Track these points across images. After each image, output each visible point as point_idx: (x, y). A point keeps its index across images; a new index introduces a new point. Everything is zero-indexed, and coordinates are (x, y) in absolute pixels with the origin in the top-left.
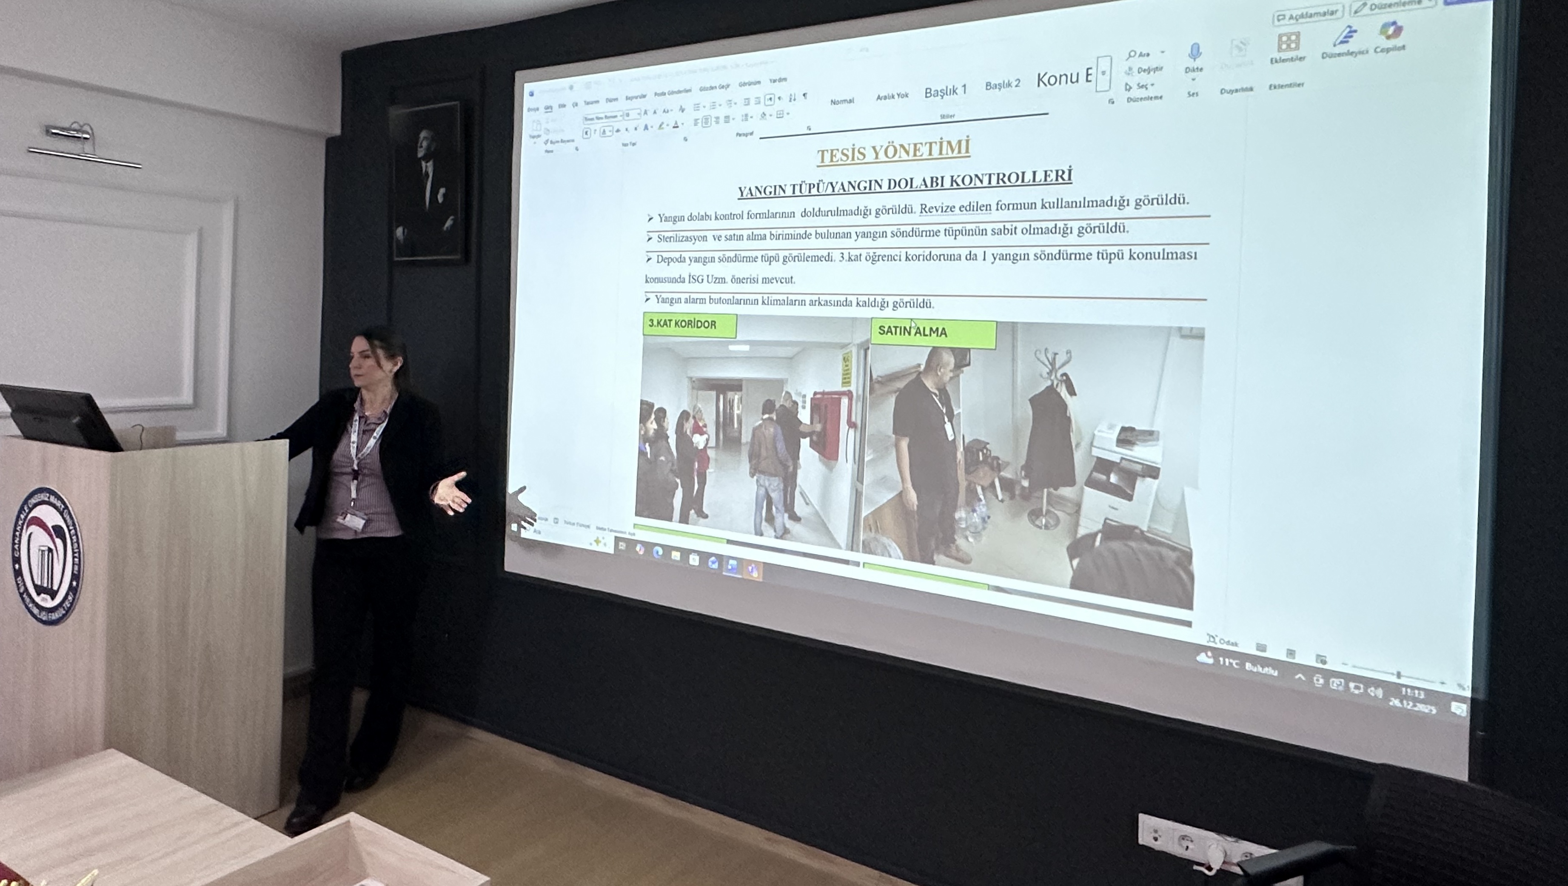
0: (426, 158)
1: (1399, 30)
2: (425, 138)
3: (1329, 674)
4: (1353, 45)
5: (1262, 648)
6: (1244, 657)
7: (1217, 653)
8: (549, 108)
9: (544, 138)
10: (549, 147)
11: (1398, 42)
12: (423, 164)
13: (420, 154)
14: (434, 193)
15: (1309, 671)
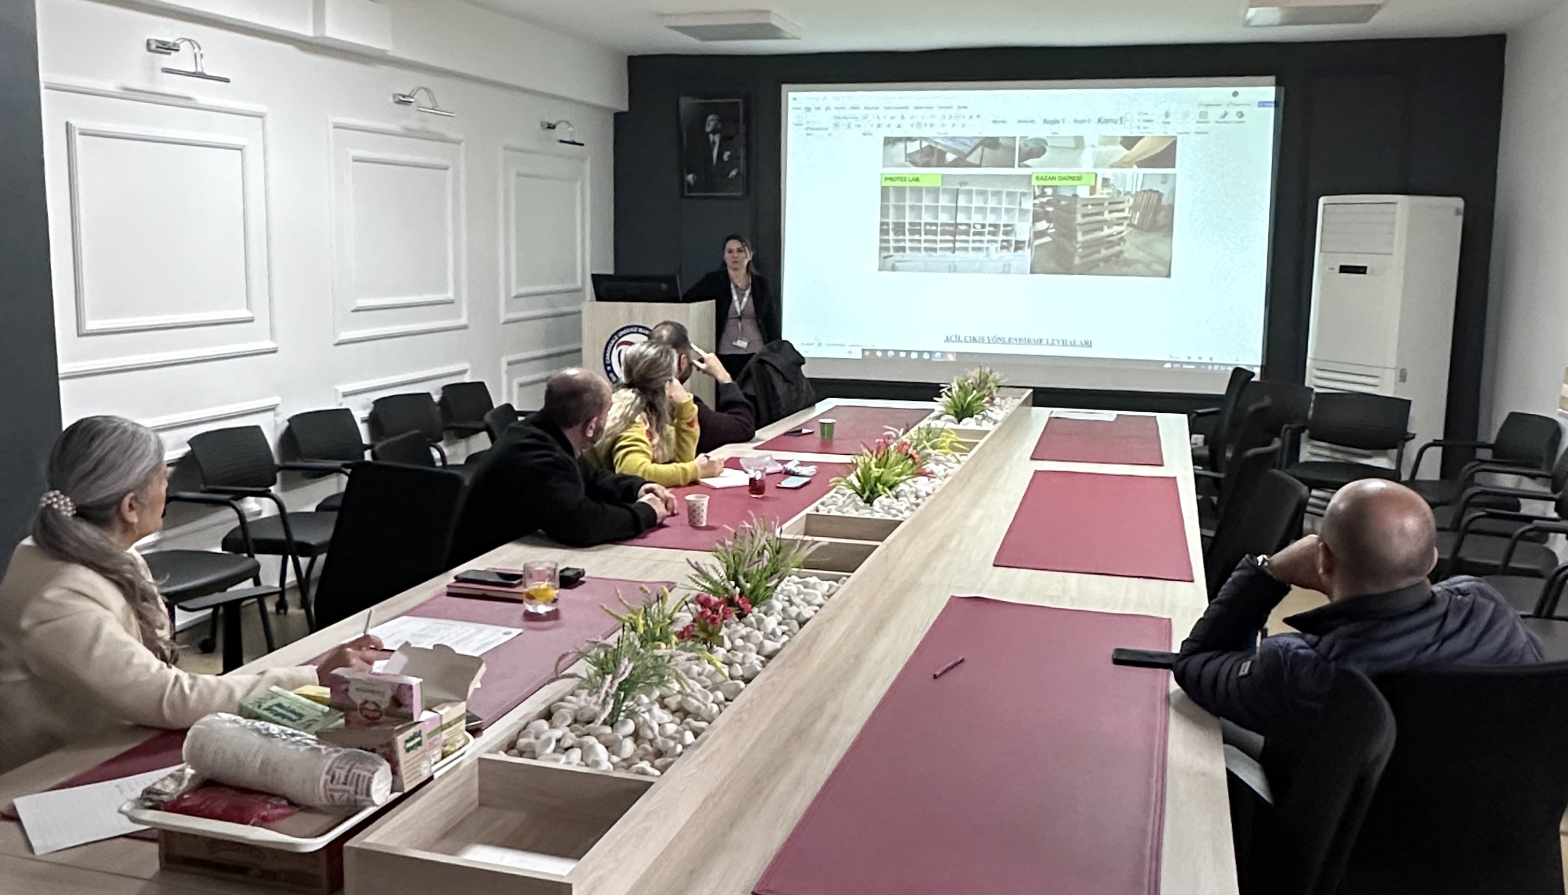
0: (714, 132)
1: (1242, 115)
2: (712, 120)
3: (1213, 364)
4: (1227, 119)
5: (1189, 358)
6: (1181, 363)
7: (1172, 363)
8: (808, 109)
9: (805, 126)
10: (809, 131)
11: (1241, 120)
12: (711, 136)
13: (708, 129)
14: (720, 155)
15: (1206, 364)
